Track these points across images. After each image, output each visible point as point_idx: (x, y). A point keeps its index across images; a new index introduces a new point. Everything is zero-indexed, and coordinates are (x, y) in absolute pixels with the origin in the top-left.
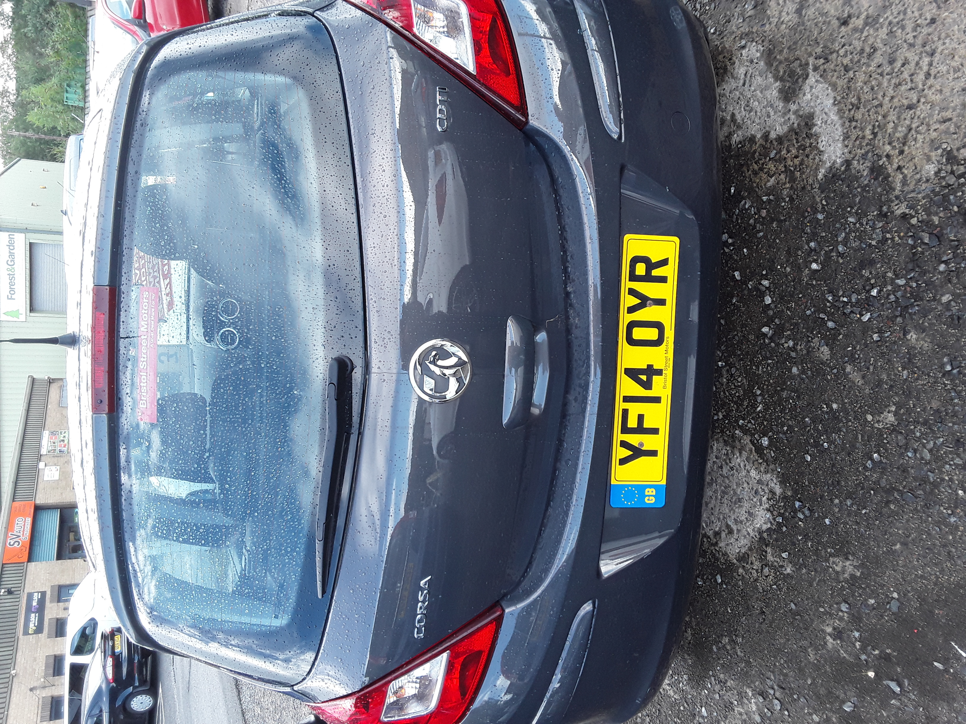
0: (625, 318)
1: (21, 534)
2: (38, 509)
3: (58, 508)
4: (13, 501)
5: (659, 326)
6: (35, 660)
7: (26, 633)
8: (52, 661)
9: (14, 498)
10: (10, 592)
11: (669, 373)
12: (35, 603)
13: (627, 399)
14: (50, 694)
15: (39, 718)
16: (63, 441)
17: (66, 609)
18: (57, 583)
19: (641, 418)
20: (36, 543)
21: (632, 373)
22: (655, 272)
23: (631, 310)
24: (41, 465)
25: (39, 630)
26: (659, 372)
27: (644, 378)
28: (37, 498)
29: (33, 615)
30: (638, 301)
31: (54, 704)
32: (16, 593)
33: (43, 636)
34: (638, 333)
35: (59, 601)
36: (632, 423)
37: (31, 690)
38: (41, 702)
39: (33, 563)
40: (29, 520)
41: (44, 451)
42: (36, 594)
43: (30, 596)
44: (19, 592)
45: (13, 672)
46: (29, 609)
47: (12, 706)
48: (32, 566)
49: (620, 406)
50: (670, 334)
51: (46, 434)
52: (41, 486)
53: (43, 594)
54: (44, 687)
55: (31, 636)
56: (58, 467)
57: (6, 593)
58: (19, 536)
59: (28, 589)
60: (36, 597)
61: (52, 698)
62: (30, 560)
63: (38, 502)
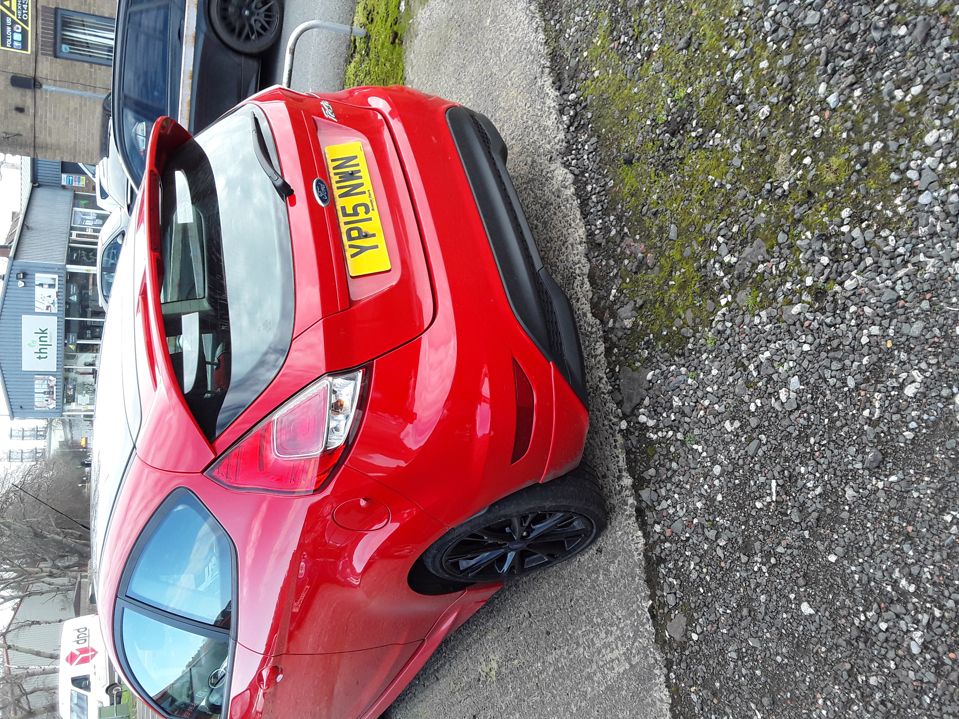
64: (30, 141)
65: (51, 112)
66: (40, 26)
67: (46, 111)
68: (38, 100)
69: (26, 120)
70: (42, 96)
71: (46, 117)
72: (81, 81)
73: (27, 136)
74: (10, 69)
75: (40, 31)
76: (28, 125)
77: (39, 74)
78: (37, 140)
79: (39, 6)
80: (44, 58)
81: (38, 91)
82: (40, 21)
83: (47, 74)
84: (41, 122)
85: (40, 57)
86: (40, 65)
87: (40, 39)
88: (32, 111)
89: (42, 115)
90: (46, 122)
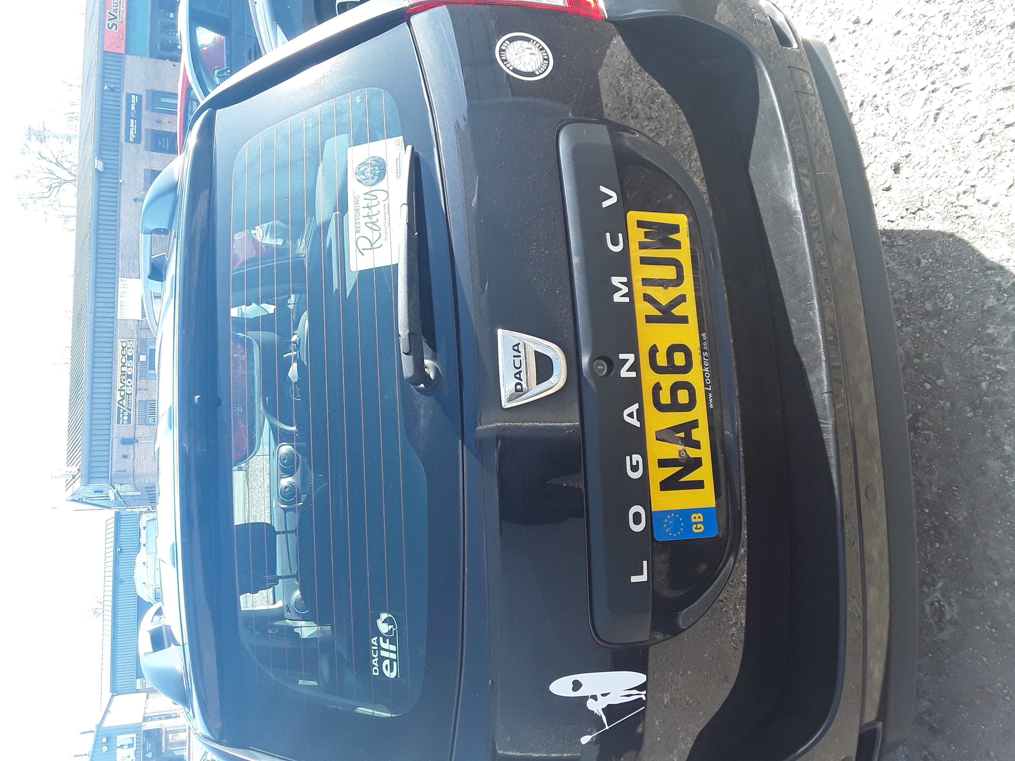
1: (117, 15)
6: (136, 171)
7: (127, 140)
8: (149, 175)
12: (133, 108)
18: (150, 88)
25: (137, 140)
29: (132, 121)
32: (117, 90)
33: (141, 147)
35: (153, 110)
39: (130, 57)
42: (133, 96)
43: (129, 96)
44: (119, 91)
45: (121, 181)
46: (129, 115)
48: (129, 60)
53: (140, 97)
55: (132, 145)
57: (109, 89)
58: (116, 18)
59: (127, 89)
60: (134, 99)
62: (127, 52)
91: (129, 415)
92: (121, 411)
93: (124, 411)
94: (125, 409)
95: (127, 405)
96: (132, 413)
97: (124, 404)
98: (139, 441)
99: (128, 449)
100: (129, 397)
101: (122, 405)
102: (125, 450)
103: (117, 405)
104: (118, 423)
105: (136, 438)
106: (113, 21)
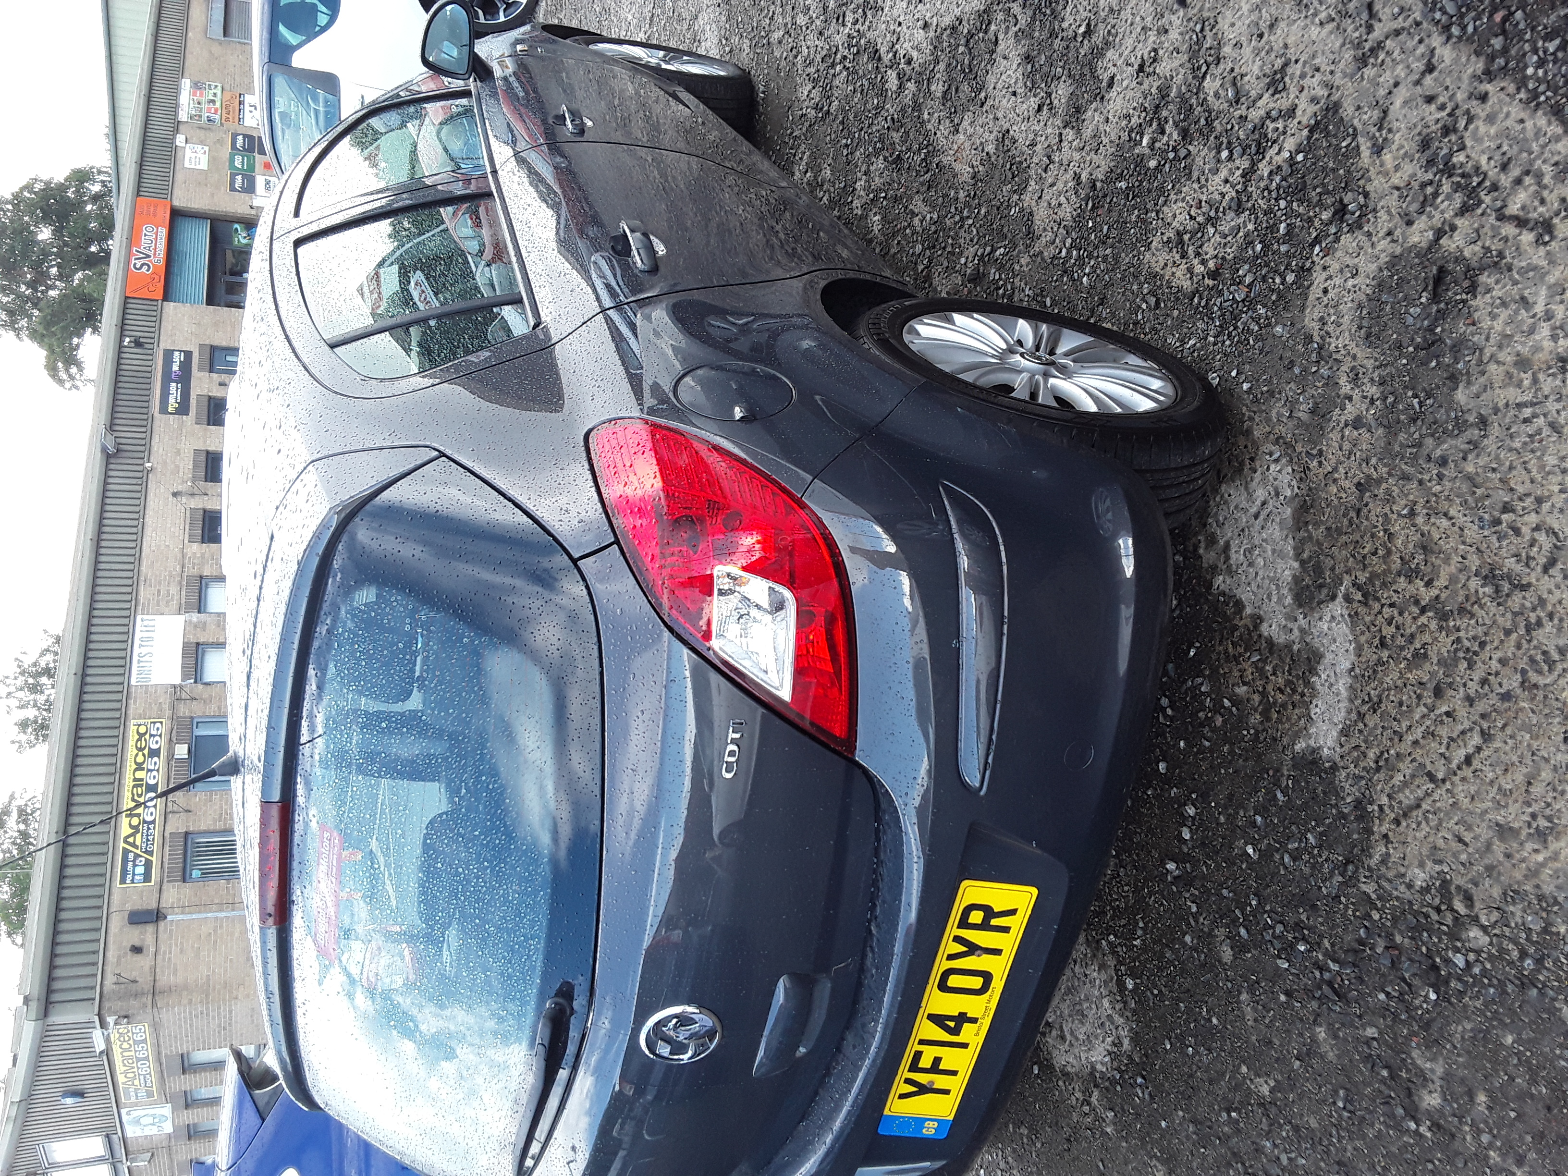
0: (942, 964)
1: (151, 253)
2: (177, 215)
3: (207, 218)
4: (138, 195)
5: (987, 977)
6: (178, 452)
7: (164, 410)
8: (203, 458)
9: (139, 191)
10: (138, 344)
11: (986, 1023)
12: (175, 368)
13: (922, 1042)
14: (200, 506)
15: (187, 536)
16: (213, 102)
17: (223, 384)
18: (207, 342)
19: (937, 1060)
20: (176, 270)
21: (937, 1020)
22: (994, 922)
23: (951, 957)
24: (180, 140)
25: (183, 409)
26: (974, 1020)
27: (952, 1024)
28: (174, 198)
29: (173, 385)
30: (965, 949)
31: (207, 519)
32: (147, 346)
33: (189, 420)
34: (954, 981)
35: (211, 371)
36: (926, 1062)
37: (175, 495)
38: (188, 515)
39: (172, 304)
40: (163, 232)
41: (183, 116)
42: (177, 354)
43: (168, 355)
44: (151, 346)
45: (148, 465)
46: (167, 378)
47: (149, 513)
48: (170, 307)
49: (913, 1046)
50: (998, 985)
51: (186, 84)
52: (179, 177)
53: (188, 355)
54: (193, 495)
55: (172, 417)
56: (206, 148)
57: (133, 345)
58: (149, 256)
59: (165, 343)
60: (177, 358)
61: (205, 511)
62: (166, 297)
63: (176, 203)
64: (148, 987)
65: (176, 945)
66: (167, 853)
67: (171, 947)
68: (160, 936)
69: (144, 962)
70: (166, 928)
71: (170, 953)
72: (216, 901)
73: (145, 982)
74: (129, 907)
75: (166, 860)
76: (147, 968)
77: (163, 904)
78: (157, 984)
79: (167, 835)
80: (171, 885)
81: (162, 924)
82: (167, 848)
83: (173, 903)
84: (164, 959)
85: (165, 884)
86: (165, 895)
87: (166, 866)
88: (152, 949)
89: (165, 953)
90: (170, 959)
91: (148, 865)
92: (131, 856)
93: (137, 856)
94: (138, 852)
95: (144, 845)
96: (154, 859)
97: (138, 843)
98: (169, 918)
99: (146, 935)
100: (149, 829)
101: (133, 845)
102: (134, 936)
103: (122, 845)
104: (123, 881)
105: (164, 911)
106: (143, 261)
